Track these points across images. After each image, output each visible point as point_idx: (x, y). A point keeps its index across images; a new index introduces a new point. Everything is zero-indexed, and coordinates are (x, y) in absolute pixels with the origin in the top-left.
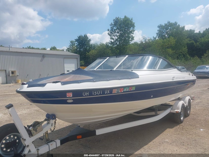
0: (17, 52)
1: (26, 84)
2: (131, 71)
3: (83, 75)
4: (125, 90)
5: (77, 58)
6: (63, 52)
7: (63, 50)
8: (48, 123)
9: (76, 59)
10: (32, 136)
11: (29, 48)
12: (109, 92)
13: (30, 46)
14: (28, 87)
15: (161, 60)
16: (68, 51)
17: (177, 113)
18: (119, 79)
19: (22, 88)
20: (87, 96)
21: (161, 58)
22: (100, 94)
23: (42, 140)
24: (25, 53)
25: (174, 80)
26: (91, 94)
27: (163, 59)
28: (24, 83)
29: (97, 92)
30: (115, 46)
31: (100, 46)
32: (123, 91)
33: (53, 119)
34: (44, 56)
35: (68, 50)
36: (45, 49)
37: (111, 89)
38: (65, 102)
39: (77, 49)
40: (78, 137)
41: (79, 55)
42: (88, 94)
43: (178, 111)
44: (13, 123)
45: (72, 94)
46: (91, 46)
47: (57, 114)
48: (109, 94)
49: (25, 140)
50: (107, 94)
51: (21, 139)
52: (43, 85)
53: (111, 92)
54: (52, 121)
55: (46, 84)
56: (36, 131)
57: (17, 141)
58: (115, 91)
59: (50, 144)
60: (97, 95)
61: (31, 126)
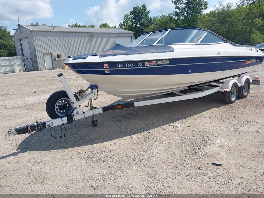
0: (61, 32)
1: (71, 57)
2: (169, 45)
3: (120, 50)
4: (158, 63)
5: (132, 37)
6: (115, 29)
7: (115, 27)
8: (91, 93)
9: (130, 38)
10: (79, 100)
11: (76, 26)
12: (141, 65)
13: (76, 24)
14: (73, 60)
15: (206, 33)
16: (121, 28)
17: (226, 92)
18: (152, 53)
19: (69, 60)
20: (121, 68)
21: (206, 31)
22: (133, 67)
23: (88, 107)
24: (71, 32)
25: (221, 55)
26: (124, 66)
27: (209, 32)
28: (70, 56)
29: (130, 64)
30: (182, 18)
31: (161, 19)
32: (155, 65)
33: (95, 89)
34: (92, 35)
35: (121, 26)
36: (93, 26)
37: (143, 62)
38: (103, 73)
39: (132, 25)
40: (118, 107)
41: (133, 32)
42: (122, 65)
43: (227, 90)
44: (65, 90)
45: (108, 66)
46: (150, 20)
47: (99, 85)
48: (141, 66)
49: (73, 103)
50: (139, 66)
51: (71, 102)
52: (85, 58)
53: (144, 65)
54: (95, 91)
55: (87, 57)
56: (82, 97)
57: (68, 105)
58: (147, 64)
59: (94, 110)
60: (130, 67)
61: (78, 93)
